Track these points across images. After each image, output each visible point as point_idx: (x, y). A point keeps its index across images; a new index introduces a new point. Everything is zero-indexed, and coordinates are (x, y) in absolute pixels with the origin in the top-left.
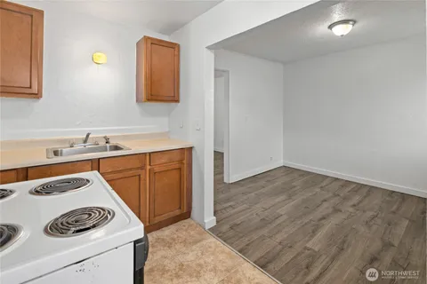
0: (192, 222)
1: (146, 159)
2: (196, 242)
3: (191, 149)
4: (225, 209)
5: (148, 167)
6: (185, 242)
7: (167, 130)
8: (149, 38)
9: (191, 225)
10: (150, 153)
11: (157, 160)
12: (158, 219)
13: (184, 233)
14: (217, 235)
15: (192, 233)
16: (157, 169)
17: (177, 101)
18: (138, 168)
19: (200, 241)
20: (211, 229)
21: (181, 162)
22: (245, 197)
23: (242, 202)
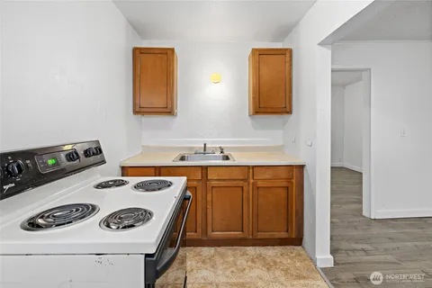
0: (302, 252)
1: (249, 172)
2: (299, 277)
3: (302, 167)
4: (354, 250)
5: (252, 181)
6: (286, 271)
7: (281, 144)
8: (256, 50)
9: (300, 255)
10: (253, 167)
11: (261, 175)
12: (261, 235)
13: (289, 261)
14: (331, 281)
15: (298, 264)
16: (260, 184)
17: (290, 112)
18: (242, 180)
19: (304, 278)
20: (324, 270)
21: (289, 179)
22: (394, 245)
23: (386, 250)
